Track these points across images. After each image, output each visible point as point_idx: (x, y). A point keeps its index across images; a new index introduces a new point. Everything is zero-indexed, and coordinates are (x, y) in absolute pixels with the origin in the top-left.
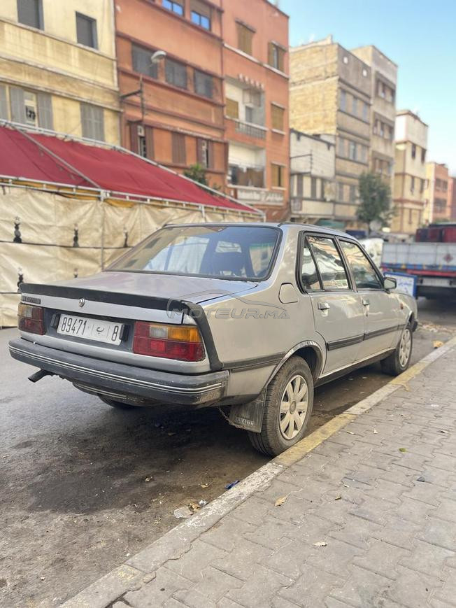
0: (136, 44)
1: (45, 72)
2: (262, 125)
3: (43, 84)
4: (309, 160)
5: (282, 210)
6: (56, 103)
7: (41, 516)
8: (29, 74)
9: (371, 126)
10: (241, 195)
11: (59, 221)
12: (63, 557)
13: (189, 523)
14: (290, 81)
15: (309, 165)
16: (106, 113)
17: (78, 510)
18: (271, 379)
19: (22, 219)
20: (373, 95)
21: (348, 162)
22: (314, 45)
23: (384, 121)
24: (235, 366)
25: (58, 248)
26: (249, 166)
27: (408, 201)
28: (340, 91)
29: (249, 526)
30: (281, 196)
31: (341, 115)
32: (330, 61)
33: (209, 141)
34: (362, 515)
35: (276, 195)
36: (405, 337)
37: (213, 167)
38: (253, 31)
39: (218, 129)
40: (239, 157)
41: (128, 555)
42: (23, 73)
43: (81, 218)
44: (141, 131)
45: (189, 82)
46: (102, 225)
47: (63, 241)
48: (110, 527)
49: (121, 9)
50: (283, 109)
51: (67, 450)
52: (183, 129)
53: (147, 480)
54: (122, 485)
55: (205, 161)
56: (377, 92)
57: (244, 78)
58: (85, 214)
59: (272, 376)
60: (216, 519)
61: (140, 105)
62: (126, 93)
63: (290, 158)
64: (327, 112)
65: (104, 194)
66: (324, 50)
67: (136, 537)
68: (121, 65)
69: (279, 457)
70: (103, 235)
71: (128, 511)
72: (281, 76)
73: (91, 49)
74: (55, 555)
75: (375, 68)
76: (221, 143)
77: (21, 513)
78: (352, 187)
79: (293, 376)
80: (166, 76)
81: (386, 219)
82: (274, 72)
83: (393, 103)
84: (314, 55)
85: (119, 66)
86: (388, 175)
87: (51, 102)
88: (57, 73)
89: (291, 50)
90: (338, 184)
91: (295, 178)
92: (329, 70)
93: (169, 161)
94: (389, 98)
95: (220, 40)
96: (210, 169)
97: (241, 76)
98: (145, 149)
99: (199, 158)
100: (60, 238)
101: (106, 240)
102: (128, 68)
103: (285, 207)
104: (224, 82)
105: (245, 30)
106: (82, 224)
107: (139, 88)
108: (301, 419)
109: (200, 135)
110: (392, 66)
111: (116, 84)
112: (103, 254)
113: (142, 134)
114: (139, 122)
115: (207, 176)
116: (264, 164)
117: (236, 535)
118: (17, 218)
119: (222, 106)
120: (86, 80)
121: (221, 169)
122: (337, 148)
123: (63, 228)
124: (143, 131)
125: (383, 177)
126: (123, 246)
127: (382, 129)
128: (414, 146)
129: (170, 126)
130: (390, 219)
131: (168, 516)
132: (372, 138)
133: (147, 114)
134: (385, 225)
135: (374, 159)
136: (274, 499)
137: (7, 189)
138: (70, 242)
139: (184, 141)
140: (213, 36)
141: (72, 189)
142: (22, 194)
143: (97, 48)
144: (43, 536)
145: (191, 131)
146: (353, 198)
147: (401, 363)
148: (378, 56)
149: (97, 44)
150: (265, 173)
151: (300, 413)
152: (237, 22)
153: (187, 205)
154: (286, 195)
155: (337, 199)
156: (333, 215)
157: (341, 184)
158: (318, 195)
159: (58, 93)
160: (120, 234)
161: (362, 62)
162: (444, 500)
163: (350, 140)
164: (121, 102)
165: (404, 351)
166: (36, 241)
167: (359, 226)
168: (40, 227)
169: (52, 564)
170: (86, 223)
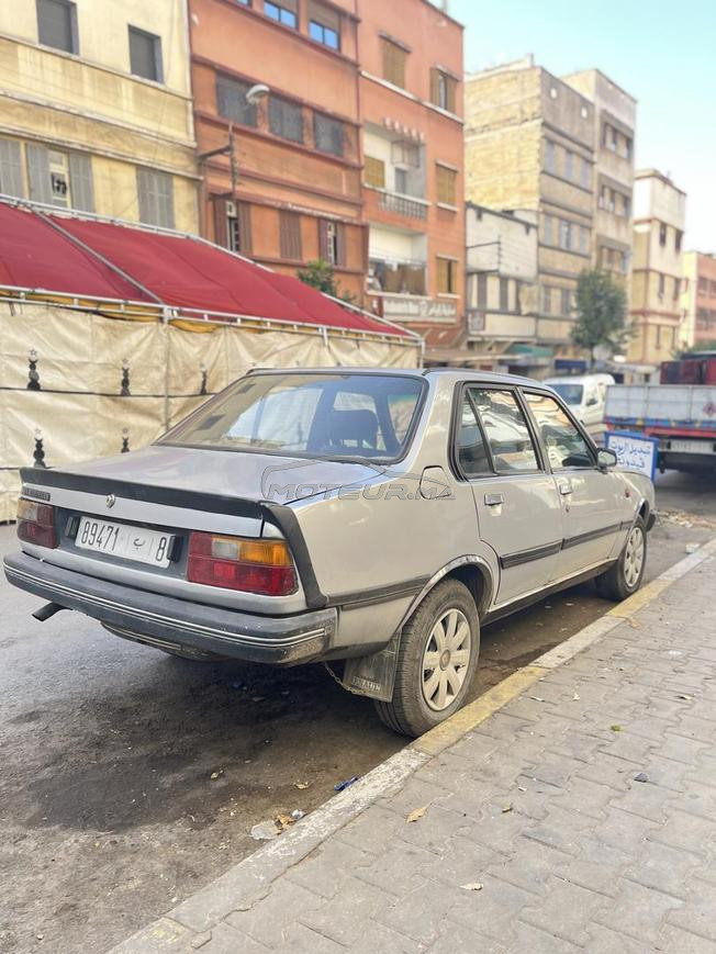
0: (222, 73)
1: (81, 120)
2: (422, 197)
3: (78, 139)
4: (496, 250)
5: (453, 330)
6: (99, 168)
7: (44, 834)
8: (56, 124)
9: (596, 195)
10: (388, 307)
11: (97, 356)
12: (74, 902)
13: (271, 851)
14: (466, 127)
15: (497, 258)
16: (177, 183)
17: (102, 826)
18: (408, 617)
19: (42, 353)
20: (597, 147)
21: (557, 254)
22: (503, 69)
23: (614, 187)
24: (346, 600)
25: (97, 398)
26: (402, 261)
27: (655, 313)
28: (544, 141)
29: (363, 855)
30: (452, 308)
31: (546, 179)
32: (528, 95)
33: (338, 223)
34: (542, 839)
35: (444, 306)
36: (634, 539)
37: (345, 265)
38: (406, 51)
39: (352, 204)
40: (386, 248)
41: (174, 900)
42: (47, 123)
43: (133, 351)
44: (231, 210)
45: (305, 131)
46: (167, 361)
47: (105, 386)
48: (151, 853)
49: (199, 19)
50: (455, 172)
51: (93, 727)
52: (297, 205)
53: (214, 775)
54: (174, 784)
55: (332, 255)
56: (603, 141)
57: (393, 124)
58: (141, 342)
59: (410, 614)
60: (314, 844)
61: (229, 170)
62: (206, 152)
63: (466, 248)
64: (525, 175)
65: (169, 311)
66: (520, 76)
67: (189, 870)
68: (200, 108)
69: (421, 739)
70: (168, 375)
71: (181, 827)
72: (452, 120)
73: (153, 83)
74: (63, 898)
75: (599, 104)
76: (356, 226)
77: (14, 829)
78: (566, 292)
79: (443, 612)
80: (270, 123)
81: (619, 343)
82: (441, 114)
83: (629, 159)
84: (504, 86)
85: (196, 109)
86: (623, 272)
87: (90, 166)
88: (100, 122)
89: (466, 79)
90: (542, 289)
91: (475, 279)
92: (528, 110)
93: (275, 255)
94: (623, 152)
95: (356, 65)
96: (341, 267)
97: (388, 122)
98: (237, 237)
99: (322, 251)
100: (100, 382)
101: (173, 385)
102: (211, 111)
103: (459, 325)
104: (361, 131)
105: (394, 49)
106: (134, 360)
107: (227, 143)
108: (459, 679)
109: (325, 215)
110: (628, 101)
111: (192, 138)
112: (168, 405)
113: (233, 214)
114: (229, 196)
115: (335, 278)
116: (424, 257)
117: (340, 870)
118: (33, 352)
119: (358, 169)
120: (145, 131)
121: (358, 267)
122: (542, 232)
123: (105, 366)
124: (234, 209)
125: (613, 276)
126: (199, 392)
127: (613, 200)
128: (664, 226)
129: (277, 201)
130: (626, 342)
131: (241, 836)
132: (595, 214)
133: (240, 184)
134: (617, 351)
135: (601, 248)
136: (406, 810)
137: (17, 308)
138: (115, 387)
139: (299, 224)
140: (344, 60)
141: (119, 304)
142: (41, 315)
143: (162, 82)
144: (46, 867)
145: (308, 208)
146: (566, 309)
147: (628, 580)
148: (606, 85)
149: (162, 75)
150: (427, 271)
151: (457, 668)
152: (382, 37)
153: (299, 327)
154: (461, 307)
155: (542, 313)
156: (536, 336)
157: (548, 287)
158: (511, 306)
159: (101, 153)
160: (193, 373)
161: (579, 95)
162: (675, 814)
163: (561, 218)
164: (200, 165)
165: (632, 562)
166: (62, 387)
167: (576, 354)
168: (70, 365)
169: (56, 914)
170: (140, 358)
